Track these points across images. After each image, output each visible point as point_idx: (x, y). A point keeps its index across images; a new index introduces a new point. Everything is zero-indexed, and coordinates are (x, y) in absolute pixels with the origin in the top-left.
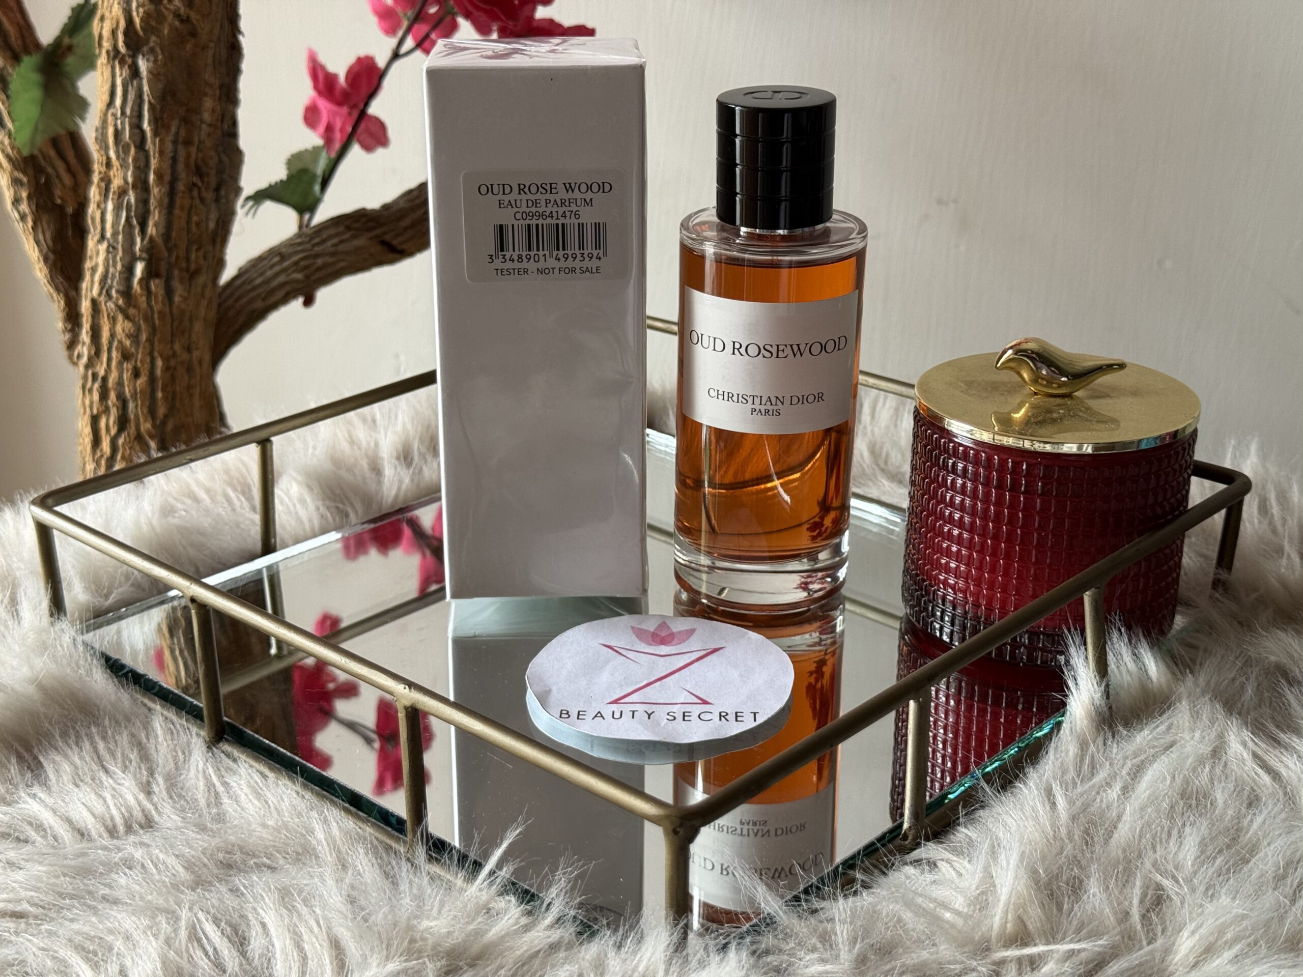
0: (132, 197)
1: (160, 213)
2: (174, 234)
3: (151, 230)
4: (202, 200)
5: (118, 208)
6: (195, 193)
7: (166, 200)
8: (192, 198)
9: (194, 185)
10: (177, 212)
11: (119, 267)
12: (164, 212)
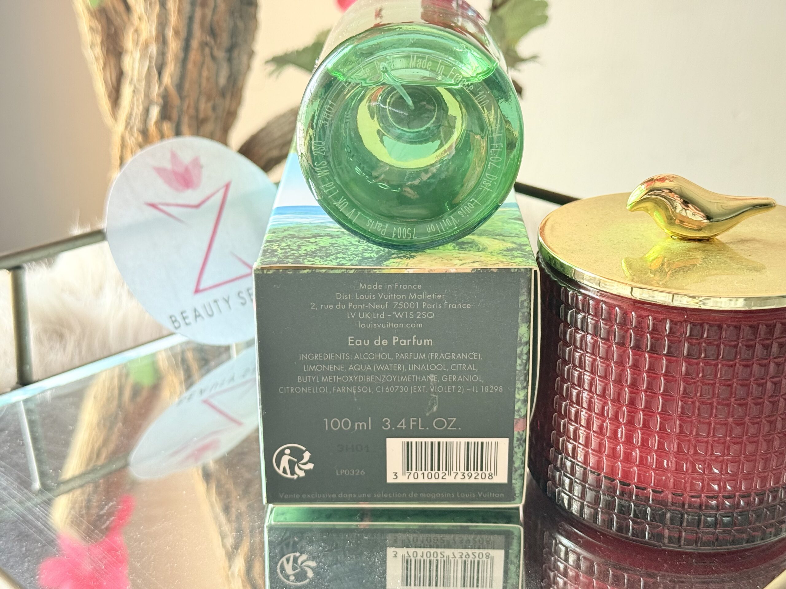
0: (153, 49)
1: (175, 65)
2: (187, 85)
3: (167, 79)
4: (213, 58)
5: (142, 57)
6: (207, 50)
7: (181, 55)
8: (203, 55)
9: (206, 44)
10: (190, 66)
11: (141, 107)
12: (178, 65)
